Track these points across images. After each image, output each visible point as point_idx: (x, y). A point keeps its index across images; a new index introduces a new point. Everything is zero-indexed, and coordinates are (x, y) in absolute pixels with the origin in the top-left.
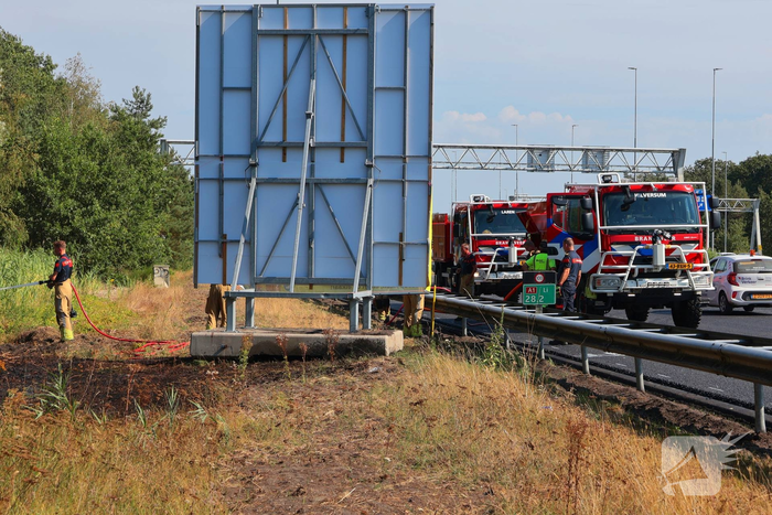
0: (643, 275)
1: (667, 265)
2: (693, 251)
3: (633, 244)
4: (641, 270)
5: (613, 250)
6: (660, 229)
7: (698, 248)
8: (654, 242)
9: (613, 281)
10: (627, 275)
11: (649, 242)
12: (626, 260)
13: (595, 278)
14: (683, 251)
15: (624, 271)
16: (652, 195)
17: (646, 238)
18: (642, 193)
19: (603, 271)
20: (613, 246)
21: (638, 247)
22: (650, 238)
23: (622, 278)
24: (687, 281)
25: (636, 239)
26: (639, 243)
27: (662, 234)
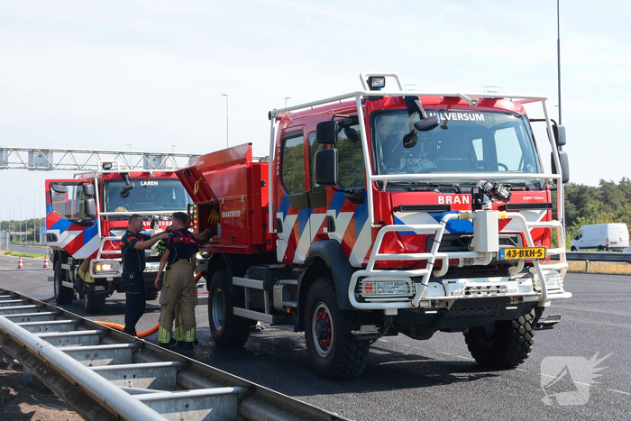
0: (456, 271)
1: (502, 250)
2: (539, 223)
3: (437, 211)
4: (453, 262)
5: (397, 221)
6: (488, 180)
7: (546, 219)
8: (477, 206)
9: (397, 284)
10: (427, 272)
11: (464, 206)
12: (424, 242)
13: (361, 278)
14: (528, 222)
15: (422, 264)
16: (460, 116)
17: (457, 199)
18: (442, 111)
19: (378, 266)
20: (398, 215)
21: (448, 217)
22: (466, 200)
23: (419, 279)
24: (528, 282)
25: (441, 201)
26: (447, 208)
27: (494, 190)
